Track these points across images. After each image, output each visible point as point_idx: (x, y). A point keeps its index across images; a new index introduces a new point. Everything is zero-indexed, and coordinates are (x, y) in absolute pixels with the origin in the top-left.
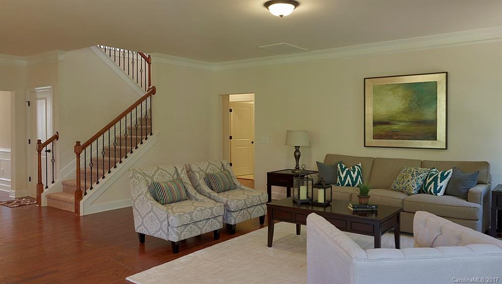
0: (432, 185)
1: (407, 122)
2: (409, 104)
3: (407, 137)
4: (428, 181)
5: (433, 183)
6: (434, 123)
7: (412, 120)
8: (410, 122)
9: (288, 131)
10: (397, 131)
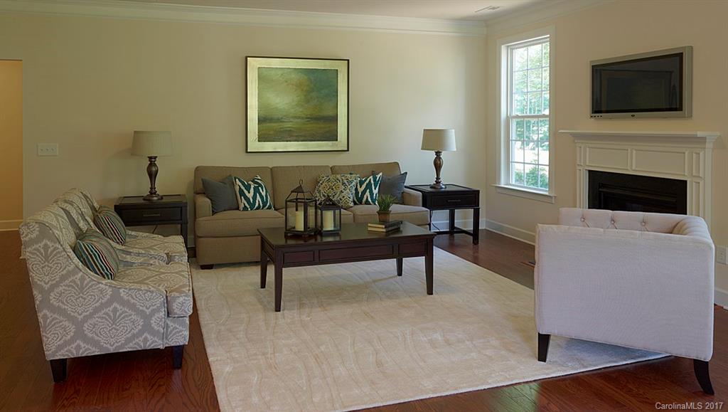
0: (368, 193)
1: (303, 118)
2: (305, 96)
3: (302, 138)
4: (360, 190)
5: (368, 190)
6: (334, 119)
7: (309, 116)
8: (307, 118)
9: (135, 132)
10: (290, 130)
